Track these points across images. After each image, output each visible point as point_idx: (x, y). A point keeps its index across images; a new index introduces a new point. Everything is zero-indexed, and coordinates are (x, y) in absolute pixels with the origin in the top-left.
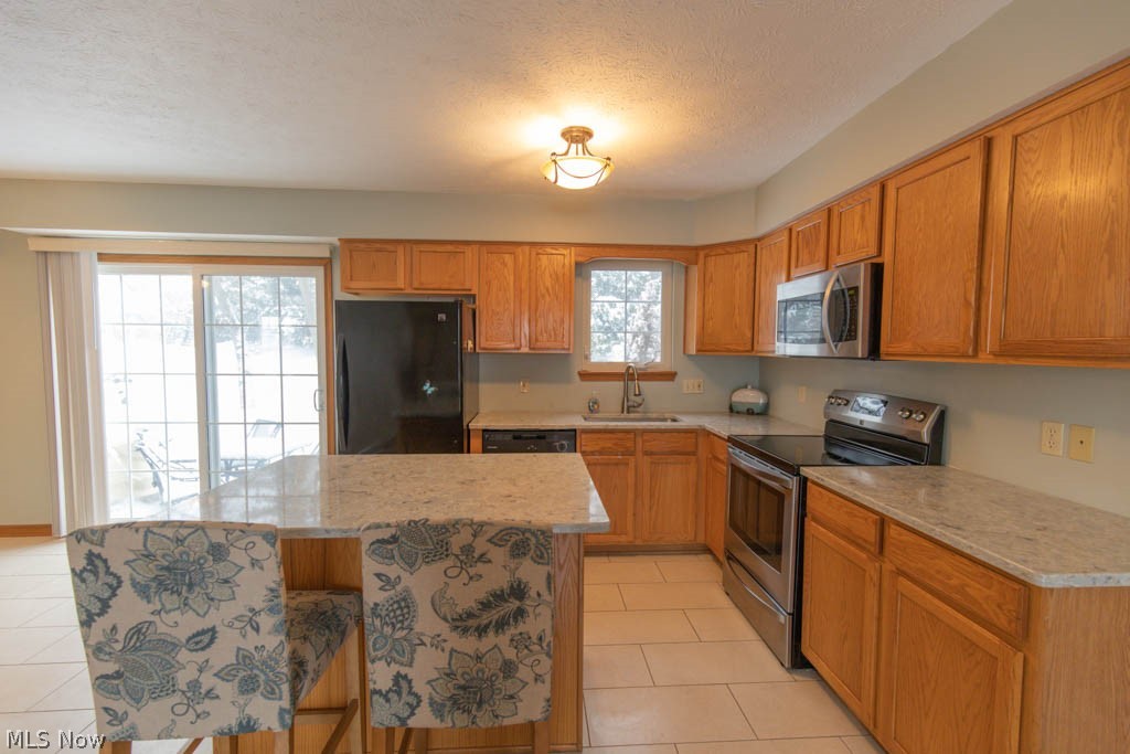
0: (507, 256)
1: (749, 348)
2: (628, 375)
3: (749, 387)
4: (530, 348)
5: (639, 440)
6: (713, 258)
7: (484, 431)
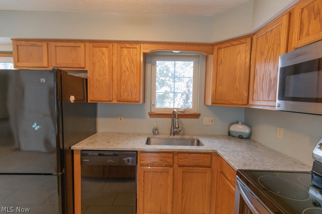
0: (104, 49)
1: (246, 102)
2: (174, 115)
3: (240, 123)
4: (118, 101)
5: (176, 157)
6: (223, 49)
7: (82, 150)
